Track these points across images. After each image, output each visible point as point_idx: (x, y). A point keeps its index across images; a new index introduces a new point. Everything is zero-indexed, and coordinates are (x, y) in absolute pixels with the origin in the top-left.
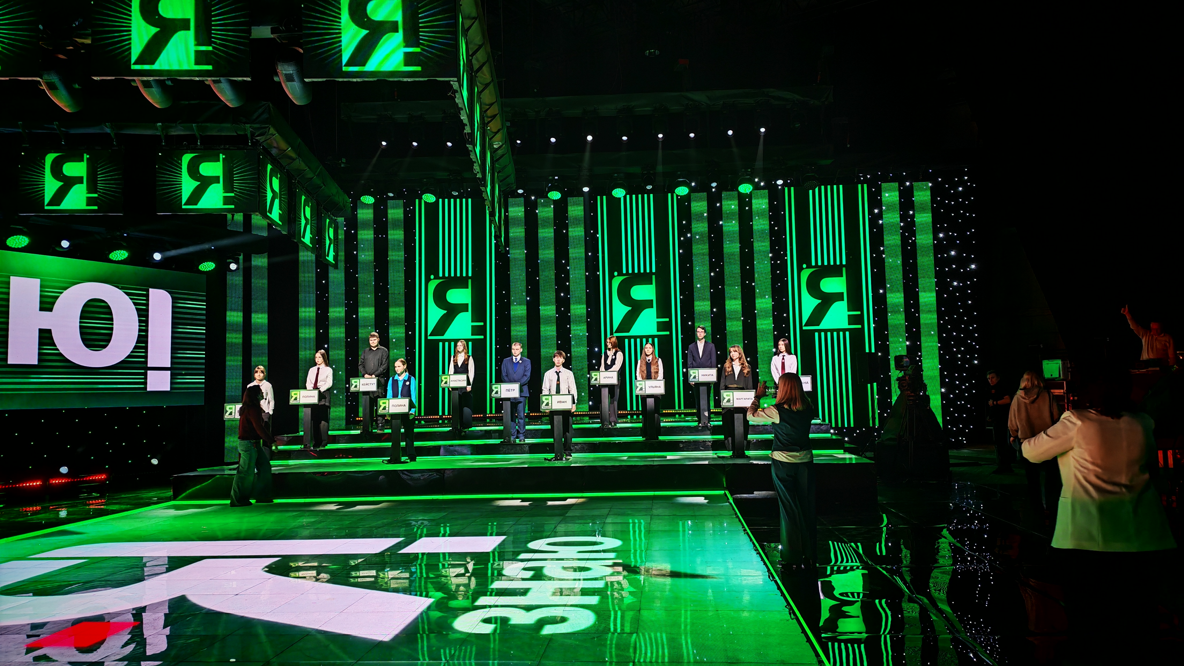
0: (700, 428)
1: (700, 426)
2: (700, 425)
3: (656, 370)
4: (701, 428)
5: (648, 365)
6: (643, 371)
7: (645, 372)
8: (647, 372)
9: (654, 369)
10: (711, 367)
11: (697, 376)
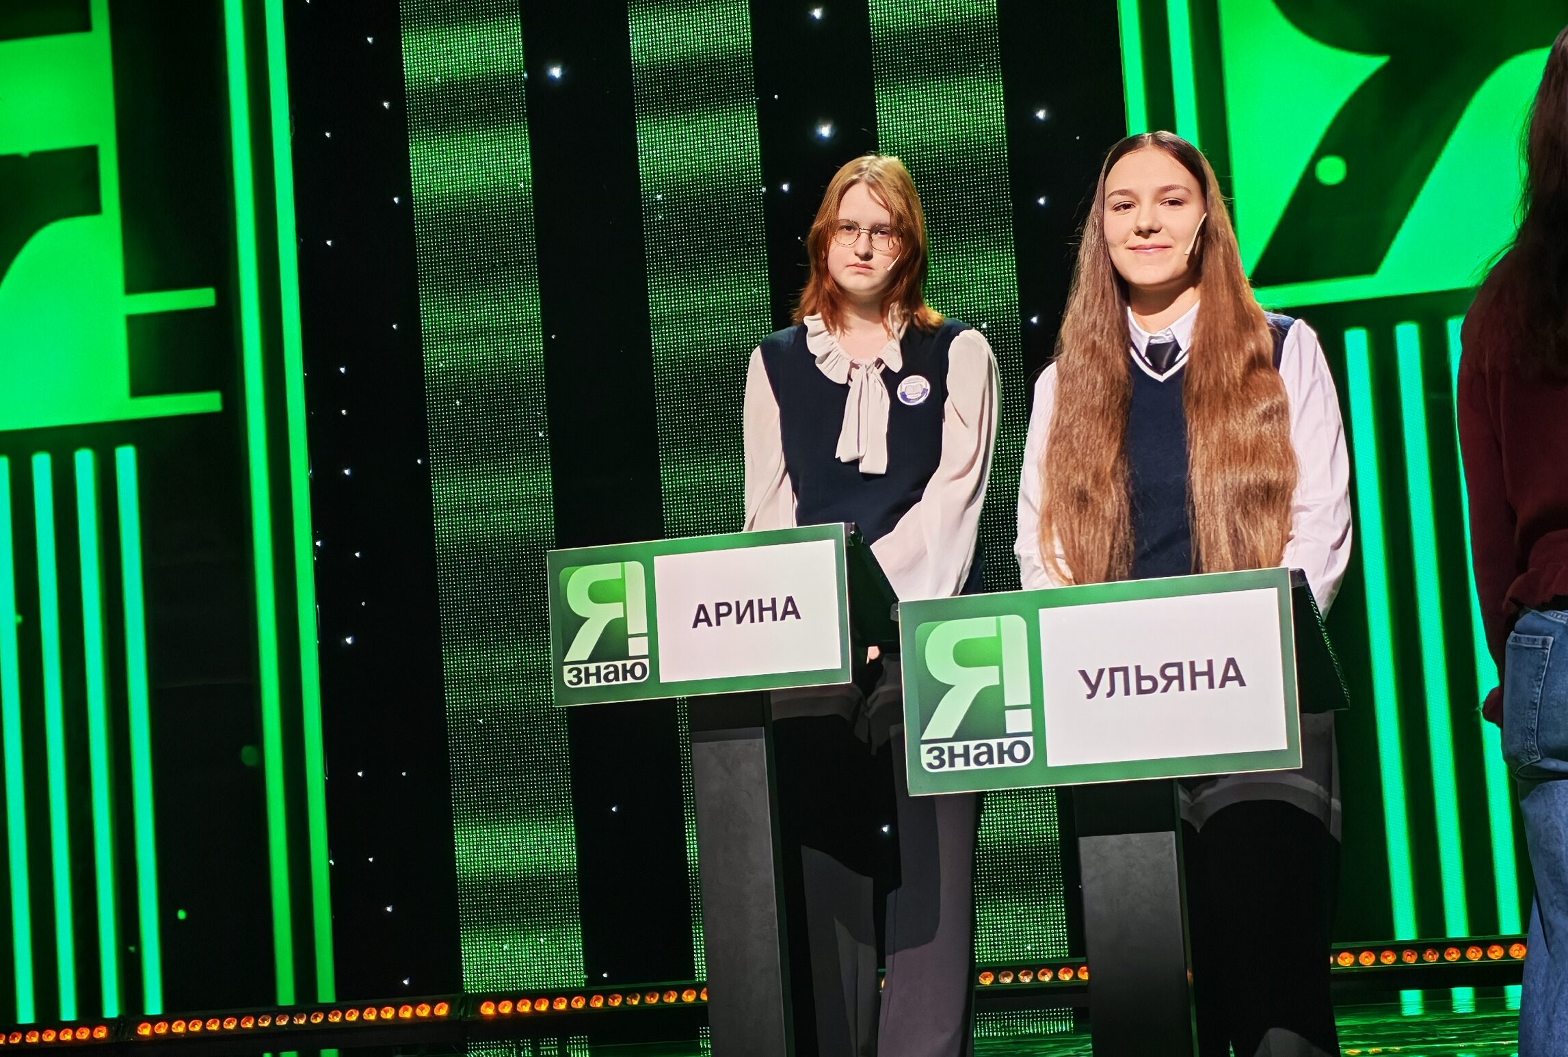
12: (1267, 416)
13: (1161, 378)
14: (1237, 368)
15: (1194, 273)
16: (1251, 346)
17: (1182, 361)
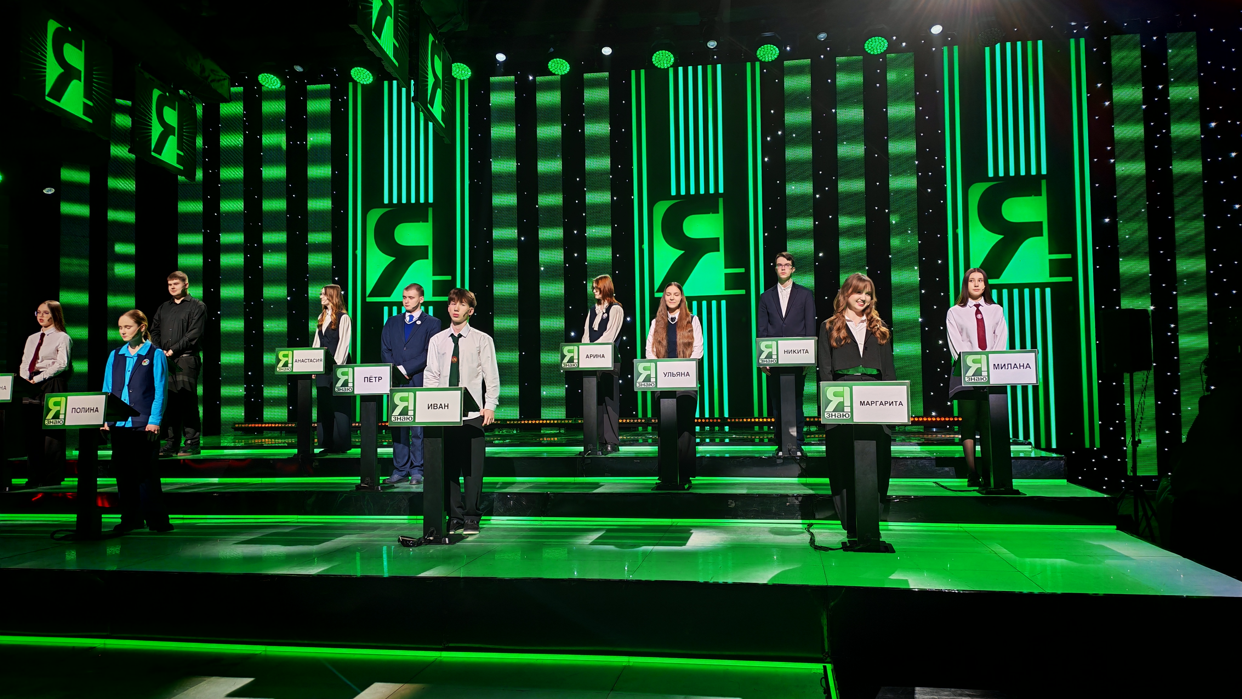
0: (779, 461)
1: (780, 458)
2: (781, 454)
3: (686, 341)
4: (781, 461)
5: (671, 329)
6: (660, 342)
7: (665, 343)
8: (669, 342)
9: (684, 337)
10: (804, 334)
11: (774, 353)
12: (689, 331)
13: (673, 323)
14: (686, 323)
15: (679, 307)
16: (688, 320)
17: (676, 320)
